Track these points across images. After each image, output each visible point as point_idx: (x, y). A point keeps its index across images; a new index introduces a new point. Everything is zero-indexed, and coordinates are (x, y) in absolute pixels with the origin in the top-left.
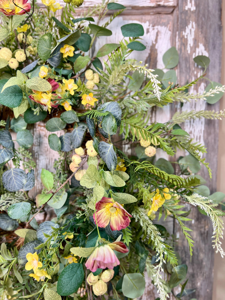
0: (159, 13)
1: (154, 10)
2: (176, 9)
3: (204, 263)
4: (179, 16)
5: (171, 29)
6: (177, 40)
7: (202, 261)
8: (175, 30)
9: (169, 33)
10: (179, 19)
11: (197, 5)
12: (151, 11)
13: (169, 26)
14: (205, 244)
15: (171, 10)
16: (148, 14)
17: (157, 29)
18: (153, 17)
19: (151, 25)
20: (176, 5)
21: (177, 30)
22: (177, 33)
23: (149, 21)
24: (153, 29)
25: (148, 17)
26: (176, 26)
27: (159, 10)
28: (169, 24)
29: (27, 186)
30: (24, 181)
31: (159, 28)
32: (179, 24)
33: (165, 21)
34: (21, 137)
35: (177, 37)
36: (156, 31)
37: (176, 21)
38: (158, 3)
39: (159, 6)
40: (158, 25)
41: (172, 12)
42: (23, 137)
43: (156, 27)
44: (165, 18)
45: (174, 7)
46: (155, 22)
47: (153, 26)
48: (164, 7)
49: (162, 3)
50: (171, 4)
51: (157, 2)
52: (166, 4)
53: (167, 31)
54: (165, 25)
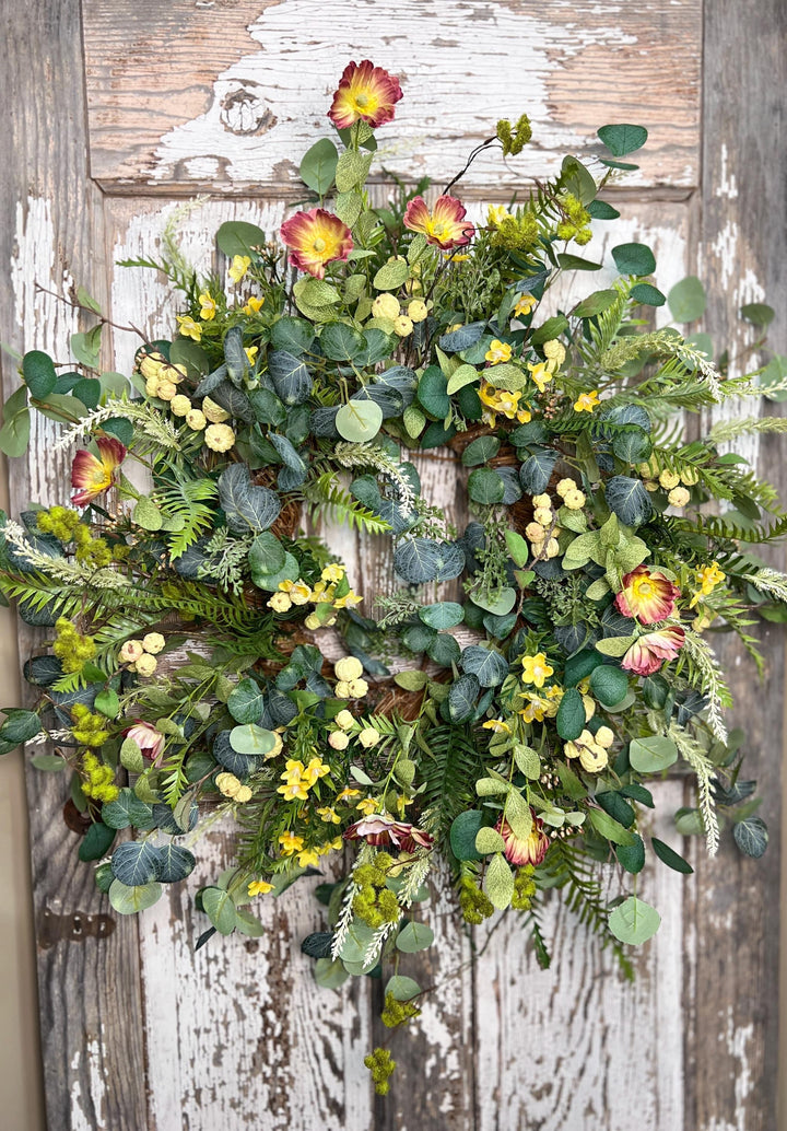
0: (659, 200)
1: (650, 194)
2: (697, 193)
3: (763, 753)
4: (704, 209)
5: (685, 233)
6: (699, 261)
7: (758, 749)
8: (694, 238)
9: (682, 244)
10: (704, 216)
11: (742, 187)
12: (645, 194)
13: (680, 227)
14: (764, 710)
15: (687, 193)
16: (637, 201)
17: (656, 234)
18: (646, 207)
19: (643, 226)
20: (696, 184)
21: (700, 239)
22: (700, 245)
23: (639, 216)
24: (648, 234)
25: (635, 208)
26: (696, 230)
27: (661, 193)
28: (680, 223)
29: (445, 571)
30: (440, 563)
31: (660, 232)
32: (703, 226)
33: (671, 216)
35: (700, 254)
37: (696, 218)
38: (660, 180)
39: (661, 185)
40: (657, 226)
41: (688, 199)
43: (653, 230)
44: (673, 211)
45: (692, 189)
46: (652, 219)
47: (647, 228)
48: (672, 187)
49: (667, 181)
50: (686, 182)
51: (657, 176)
52: (677, 183)
53: (678, 239)
54: (673, 225)
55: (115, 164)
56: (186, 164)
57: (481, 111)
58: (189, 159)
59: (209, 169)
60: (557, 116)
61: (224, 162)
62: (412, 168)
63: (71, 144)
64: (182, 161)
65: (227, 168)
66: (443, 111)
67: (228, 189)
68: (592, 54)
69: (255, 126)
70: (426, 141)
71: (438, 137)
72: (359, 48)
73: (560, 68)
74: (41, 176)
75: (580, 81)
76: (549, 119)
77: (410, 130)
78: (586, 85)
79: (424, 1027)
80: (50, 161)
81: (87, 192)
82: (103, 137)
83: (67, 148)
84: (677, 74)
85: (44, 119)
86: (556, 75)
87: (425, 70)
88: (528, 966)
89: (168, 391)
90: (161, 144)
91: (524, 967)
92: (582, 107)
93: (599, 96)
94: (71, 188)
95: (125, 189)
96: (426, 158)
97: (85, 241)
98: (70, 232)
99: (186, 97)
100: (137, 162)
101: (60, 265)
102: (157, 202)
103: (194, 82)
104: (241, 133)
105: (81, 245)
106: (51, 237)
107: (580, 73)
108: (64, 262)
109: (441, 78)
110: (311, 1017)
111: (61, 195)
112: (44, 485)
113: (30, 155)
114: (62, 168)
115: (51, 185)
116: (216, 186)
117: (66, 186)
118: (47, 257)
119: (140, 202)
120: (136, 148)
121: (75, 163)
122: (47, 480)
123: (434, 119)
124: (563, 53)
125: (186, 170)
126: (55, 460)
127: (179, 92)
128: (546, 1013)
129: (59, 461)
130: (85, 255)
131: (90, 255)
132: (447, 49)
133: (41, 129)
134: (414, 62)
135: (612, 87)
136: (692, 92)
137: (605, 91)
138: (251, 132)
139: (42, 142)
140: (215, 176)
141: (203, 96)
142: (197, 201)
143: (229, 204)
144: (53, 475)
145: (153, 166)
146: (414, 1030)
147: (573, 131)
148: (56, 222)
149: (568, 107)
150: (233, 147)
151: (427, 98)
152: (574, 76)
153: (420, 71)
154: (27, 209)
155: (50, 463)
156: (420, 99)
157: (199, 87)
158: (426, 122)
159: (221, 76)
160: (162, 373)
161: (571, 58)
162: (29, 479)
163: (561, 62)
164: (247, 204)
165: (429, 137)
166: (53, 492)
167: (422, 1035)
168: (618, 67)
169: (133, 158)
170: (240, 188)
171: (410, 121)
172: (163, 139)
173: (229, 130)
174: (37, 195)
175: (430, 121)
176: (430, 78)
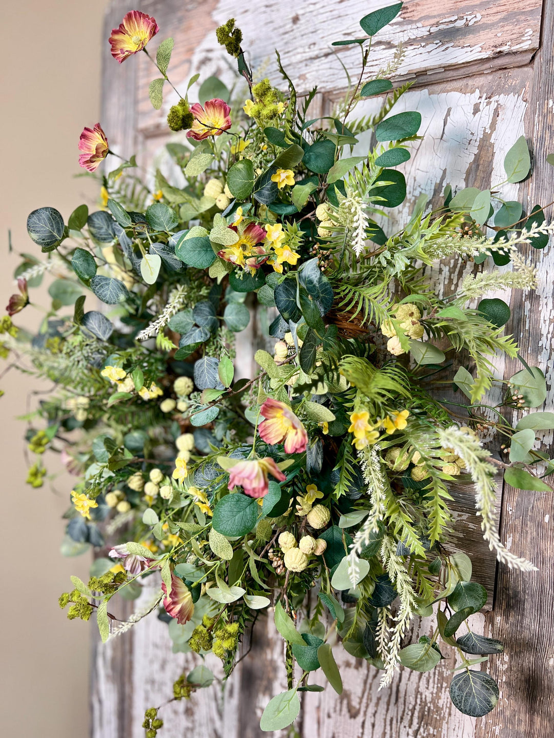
0: (503, 68)
1: (492, 64)
2: (539, 54)
5: (528, 96)
6: (537, 121)
8: (535, 98)
9: (524, 107)
12: (487, 66)
13: (523, 91)
15: (529, 56)
17: (497, 101)
18: (490, 77)
19: (484, 96)
20: (536, 45)
21: (538, 100)
23: (481, 87)
24: (489, 104)
25: (478, 81)
26: (536, 90)
27: (502, 61)
28: (523, 87)
31: (502, 98)
33: (515, 82)
34: (231, 313)
35: (537, 114)
36: (493, 106)
38: (498, 49)
39: (500, 54)
40: (500, 94)
41: (531, 61)
42: (234, 313)
43: (494, 99)
44: (516, 77)
45: (535, 52)
46: (495, 88)
47: (489, 97)
48: (511, 54)
49: (505, 49)
50: (526, 45)
51: (496, 47)
52: (516, 48)
53: (520, 102)
54: (515, 90)
55: (147, 119)
57: (348, 28)
60: (407, 16)
66: (321, 36)
70: (308, 62)
71: (317, 57)
76: (400, 19)
77: (299, 57)
87: (312, 8)
88: (341, 710)
91: (338, 708)
96: (308, 76)
100: (156, 115)
103: (183, 59)
109: (322, 11)
123: (314, 44)
141: (186, 66)
145: (162, 116)
147: (419, 25)
151: (311, 29)
153: (308, 10)
156: (307, 31)
157: (185, 61)
158: (309, 48)
159: (196, 51)
165: (312, 59)
171: (300, 50)
175: (312, 46)
176: (314, 13)
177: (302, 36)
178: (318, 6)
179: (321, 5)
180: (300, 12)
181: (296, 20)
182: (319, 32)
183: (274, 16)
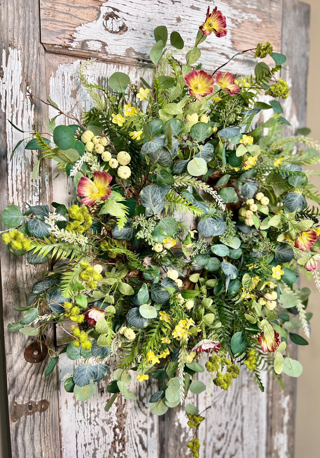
30: (216, 228)
55: (53, 37)
56: (87, 42)
58: (88, 40)
59: (97, 46)
60: (235, 46)
61: (104, 45)
62: (182, 59)
63: (31, 24)
64: (85, 41)
65: (106, 47)
67: (105, 57)
68: (247, 23)
69: (118, 30)
72: (162, 3)
73: (236, 27)
74: (15, 38)
75: (243, 33)
76: (231, 46)
78: (244, 35)
79: (181, 422)
80: (21, 31)
81: (39, 49)
82: (47, 23)
83: (29, 25)
84: (274, 37)
85: (18, 10)
86: (235, 30)
87: (187, 18)
89: (100, 150)
90: (76, 31)
92: (243, 44)
93: (249, 41)
94: (31, 46)
95: (57, 51)
97: (38, 73)
98: (30, 68)
99: (87, 11)
100: (64, 38)
101: (25, 84)
102: (71, 59)
103: (91, 5)
104: (112, 32)
105: (36, 75)
106: (20, 69)
107: (242, 30)
108: (26, 82)
109: (193, 22)
110: (134, 428)
111: (26, 49)
112: (15, 193)
113: (10, 27)
114: (27, 35)
115: (21, 43)
116: (100, 55)
117: (29, 45)
118: (18, 79)
119: (63, 57)
120: (64, 31)
121: (33, 34)
122: (17, 190)
123: (190, 39)
124: (237, 21)
125: (87, 45)
126: (21, 180)
127: (85, 8)
128: (223, 405)
129: (24, 181)
130: (38, 80)
131: (40, 80)
132: (196, 11)
133: (16, 14)
134: (183, 14)
135: (253, 38)
136: (278, 44)
137: (251, 39)
138: (116, 32)
139: (16, 21)
140: (100, 50)
141: (95, 12)
142: (91, 61)
143: (104, 64)
144: (20, 188)
145: (72, 41)
146: (177, 424)
148: (23, 62)
149: (238, 43)
150: (109, 38)
151: (188, 30)
152: (241, 31)
153: (185, 18)
154: (8, 54)
155: (19, 182)
156: (185, 30)
157: (94, 7)
159: (103, 4)
160: (96, 140)
161: (240, 24)
162: (8, 190)
163: (236, 25)
164: (112, 65)
166: (20, 197)
167: (180, 425)
168: (255, 30)
169: (62, 36)
170: (110, 57)
172: (77, 29)
173: (107, 30)
174: (14, 48)
175: (189, 40)
176: (190, 22)
177: (183, 31)
178: (191, 19)
179: (193, 20)
180: (181, 17)
181: (179, 20)
182: (192, 34)
183: (164, 10)
